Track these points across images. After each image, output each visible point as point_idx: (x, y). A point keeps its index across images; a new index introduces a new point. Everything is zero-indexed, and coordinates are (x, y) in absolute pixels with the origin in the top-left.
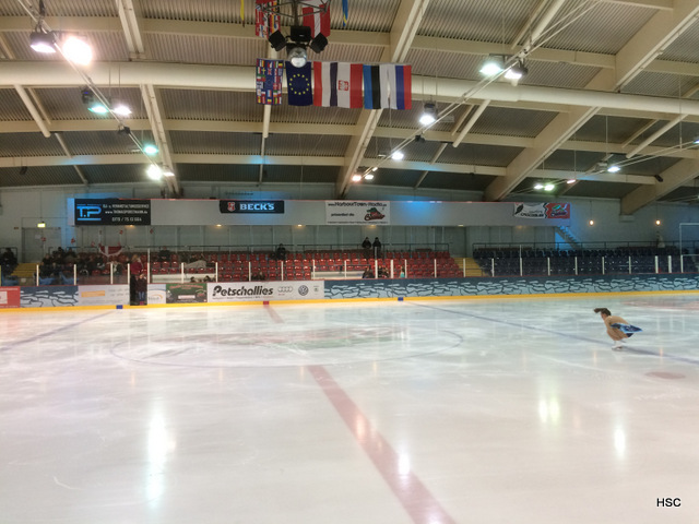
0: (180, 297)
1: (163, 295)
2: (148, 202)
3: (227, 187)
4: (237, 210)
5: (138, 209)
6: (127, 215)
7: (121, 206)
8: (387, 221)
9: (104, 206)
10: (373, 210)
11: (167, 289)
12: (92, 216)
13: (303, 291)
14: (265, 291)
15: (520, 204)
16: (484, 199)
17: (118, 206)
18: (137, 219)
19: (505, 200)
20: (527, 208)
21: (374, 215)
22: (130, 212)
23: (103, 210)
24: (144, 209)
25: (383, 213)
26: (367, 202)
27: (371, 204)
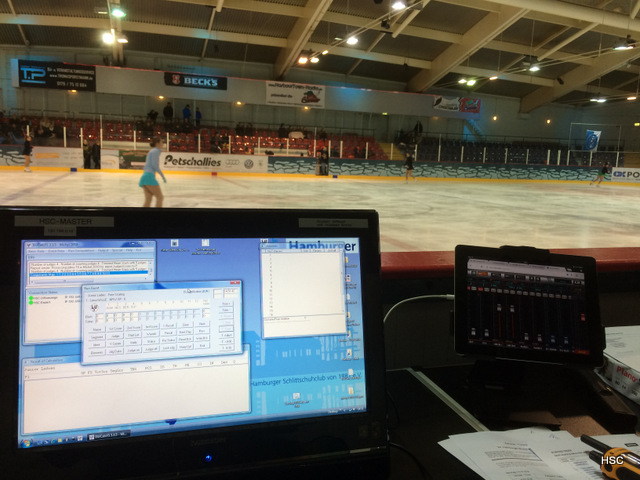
0: (133, 164)
1: (117, 161)
2: (93, 69)
3: (169, 59)
4: (182, 84)
5: (83, 75)
6: (71, 80)
7: (66, 71)
8: (322, 104)
9: (49, 69)
10: (310, 94)
11: (121, 155)
12: (36, 78)
13: (249, 165)
14: (214, 163)
15: (439, 97)
16: (407, 90)
17: (62, 70)
18: (82, 85)
19: (427, 92)
20: (445, 101)
21: (310, 98)
22: (74, 77)
23: (48, 73)
24: (89, 75)
25: (318, 97)
26: (304, 85)
27: (307, 87)
